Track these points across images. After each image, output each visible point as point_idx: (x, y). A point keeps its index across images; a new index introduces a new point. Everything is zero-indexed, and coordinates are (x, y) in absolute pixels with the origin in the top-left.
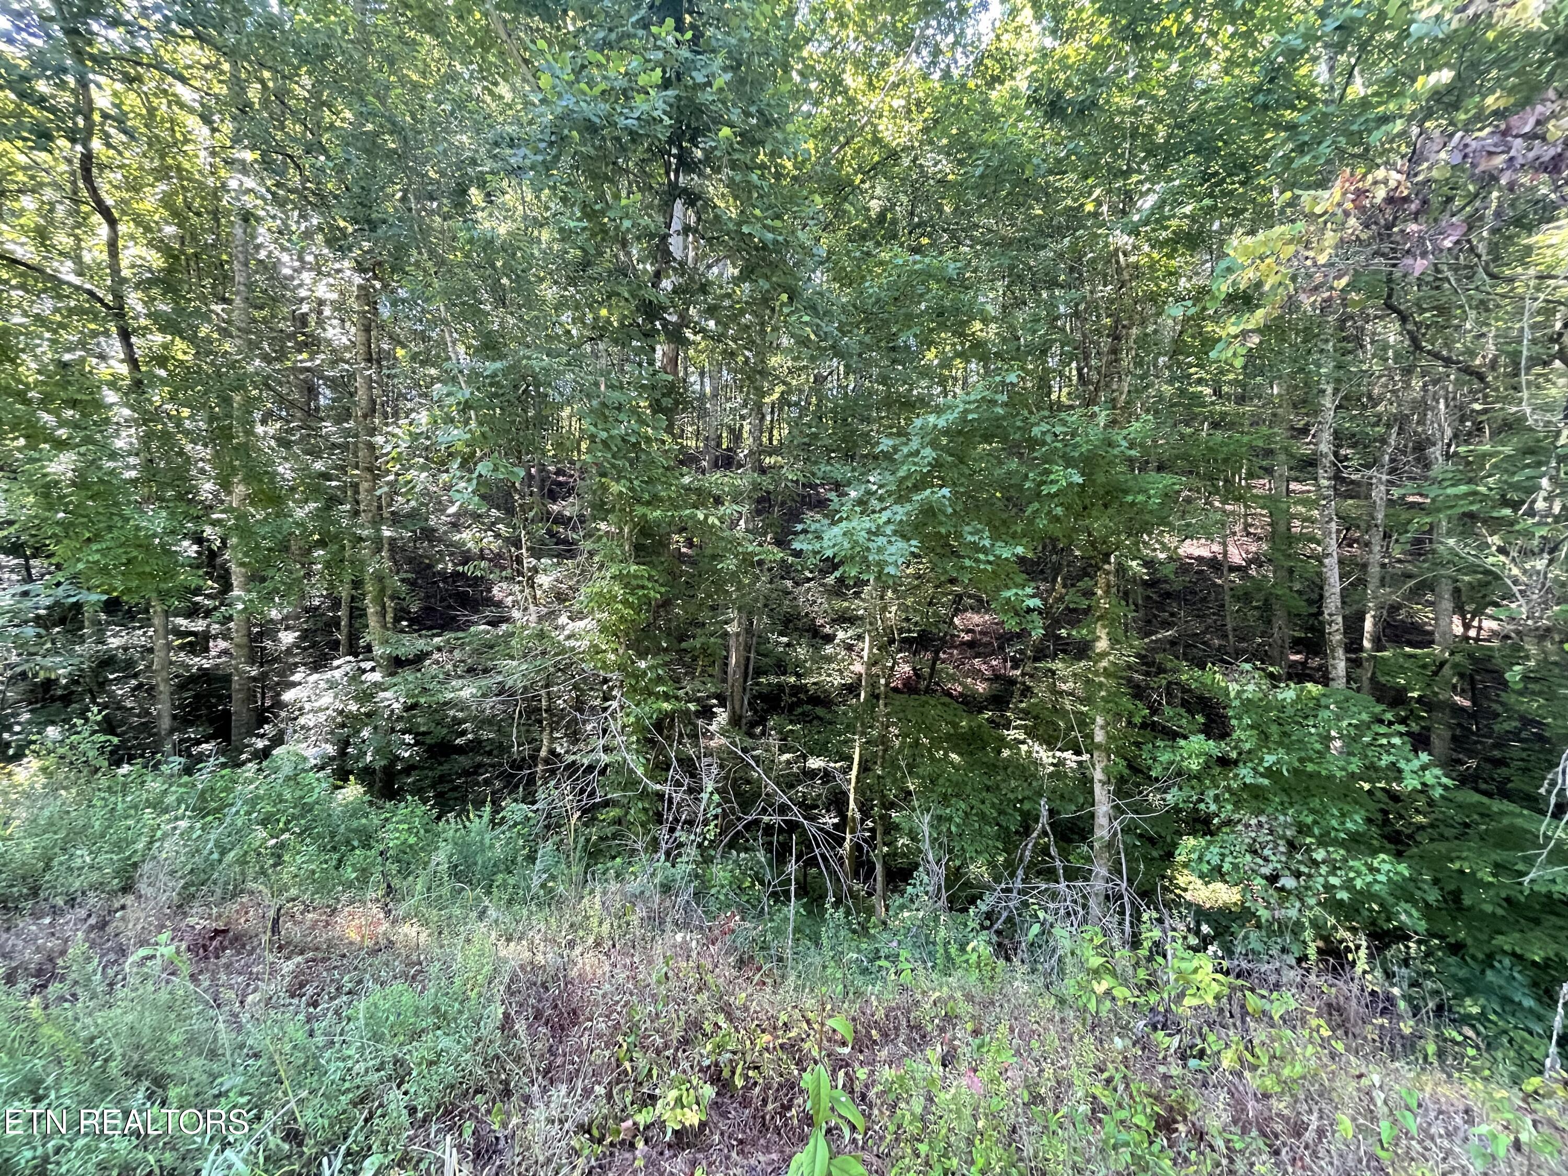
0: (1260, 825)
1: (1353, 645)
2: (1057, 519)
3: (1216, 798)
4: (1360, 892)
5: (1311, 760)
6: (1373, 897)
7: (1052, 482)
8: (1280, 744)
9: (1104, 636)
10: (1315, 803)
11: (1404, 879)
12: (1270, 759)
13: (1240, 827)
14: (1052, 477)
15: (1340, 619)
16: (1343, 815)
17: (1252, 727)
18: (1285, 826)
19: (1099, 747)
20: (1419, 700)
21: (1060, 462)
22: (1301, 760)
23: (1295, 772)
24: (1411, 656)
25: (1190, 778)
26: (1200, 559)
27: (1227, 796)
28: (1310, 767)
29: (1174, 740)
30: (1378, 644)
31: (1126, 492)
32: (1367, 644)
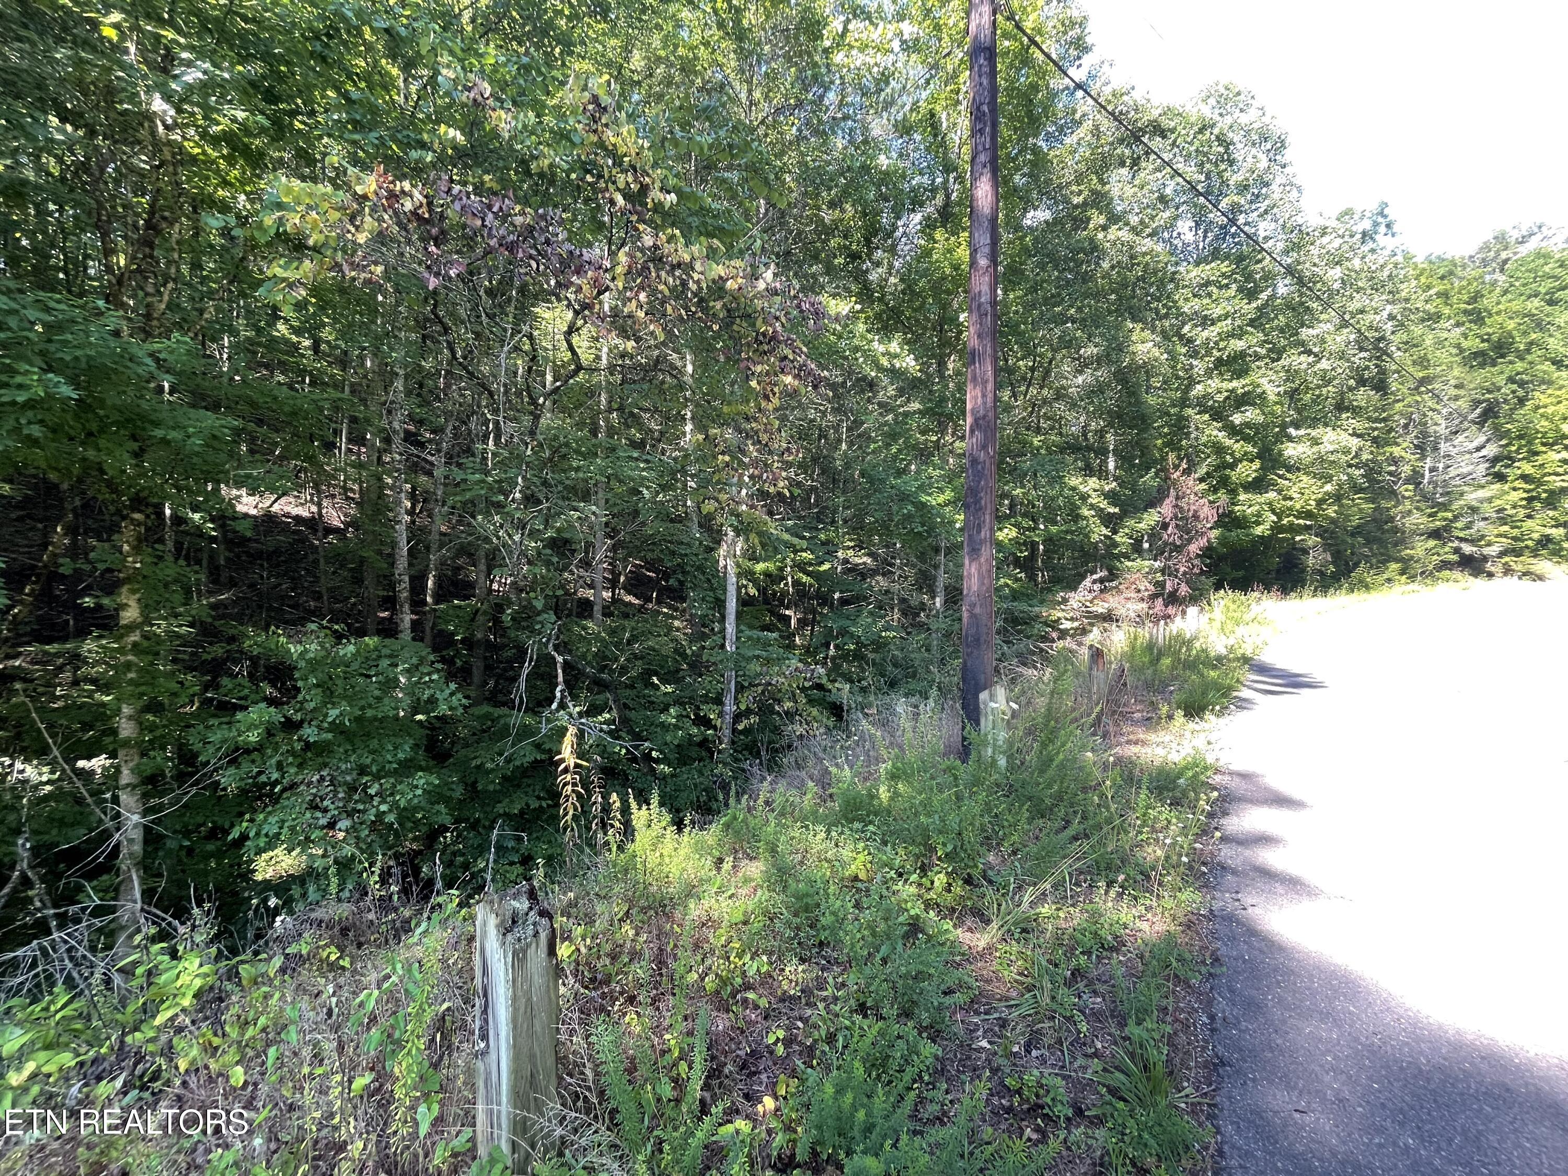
0: (322, 779)
1: (417, 603)
2: (33, 442)
3: (280, 766)
4: (405, 809)
5: (370, 706)
6: (416, 809)
7: (20, 386)
8: (345, 697)
9: (132, 603)
10: (374, 744)
11: (438, 786)
12: (333, 713)
13: (302, 787)
14: (19, 379)
15: (407, 579)
16: (396, 748)
17: (317, 686)
18: (347, 772)
19: (126, 743)
20: (463, 641)
21: (38, 361)
22: (362, 708)
23: (358, 720)
24: (460, 607)
25: (248, 752)
26: (298, 519)
27: (290, 759)
28: (369, 713)
29: (234, 715)
30: (438, 599)
31: (157, 424)
32: (429, 599)
